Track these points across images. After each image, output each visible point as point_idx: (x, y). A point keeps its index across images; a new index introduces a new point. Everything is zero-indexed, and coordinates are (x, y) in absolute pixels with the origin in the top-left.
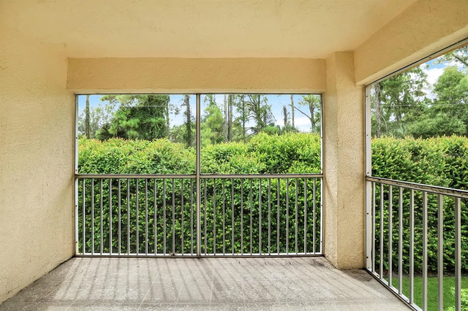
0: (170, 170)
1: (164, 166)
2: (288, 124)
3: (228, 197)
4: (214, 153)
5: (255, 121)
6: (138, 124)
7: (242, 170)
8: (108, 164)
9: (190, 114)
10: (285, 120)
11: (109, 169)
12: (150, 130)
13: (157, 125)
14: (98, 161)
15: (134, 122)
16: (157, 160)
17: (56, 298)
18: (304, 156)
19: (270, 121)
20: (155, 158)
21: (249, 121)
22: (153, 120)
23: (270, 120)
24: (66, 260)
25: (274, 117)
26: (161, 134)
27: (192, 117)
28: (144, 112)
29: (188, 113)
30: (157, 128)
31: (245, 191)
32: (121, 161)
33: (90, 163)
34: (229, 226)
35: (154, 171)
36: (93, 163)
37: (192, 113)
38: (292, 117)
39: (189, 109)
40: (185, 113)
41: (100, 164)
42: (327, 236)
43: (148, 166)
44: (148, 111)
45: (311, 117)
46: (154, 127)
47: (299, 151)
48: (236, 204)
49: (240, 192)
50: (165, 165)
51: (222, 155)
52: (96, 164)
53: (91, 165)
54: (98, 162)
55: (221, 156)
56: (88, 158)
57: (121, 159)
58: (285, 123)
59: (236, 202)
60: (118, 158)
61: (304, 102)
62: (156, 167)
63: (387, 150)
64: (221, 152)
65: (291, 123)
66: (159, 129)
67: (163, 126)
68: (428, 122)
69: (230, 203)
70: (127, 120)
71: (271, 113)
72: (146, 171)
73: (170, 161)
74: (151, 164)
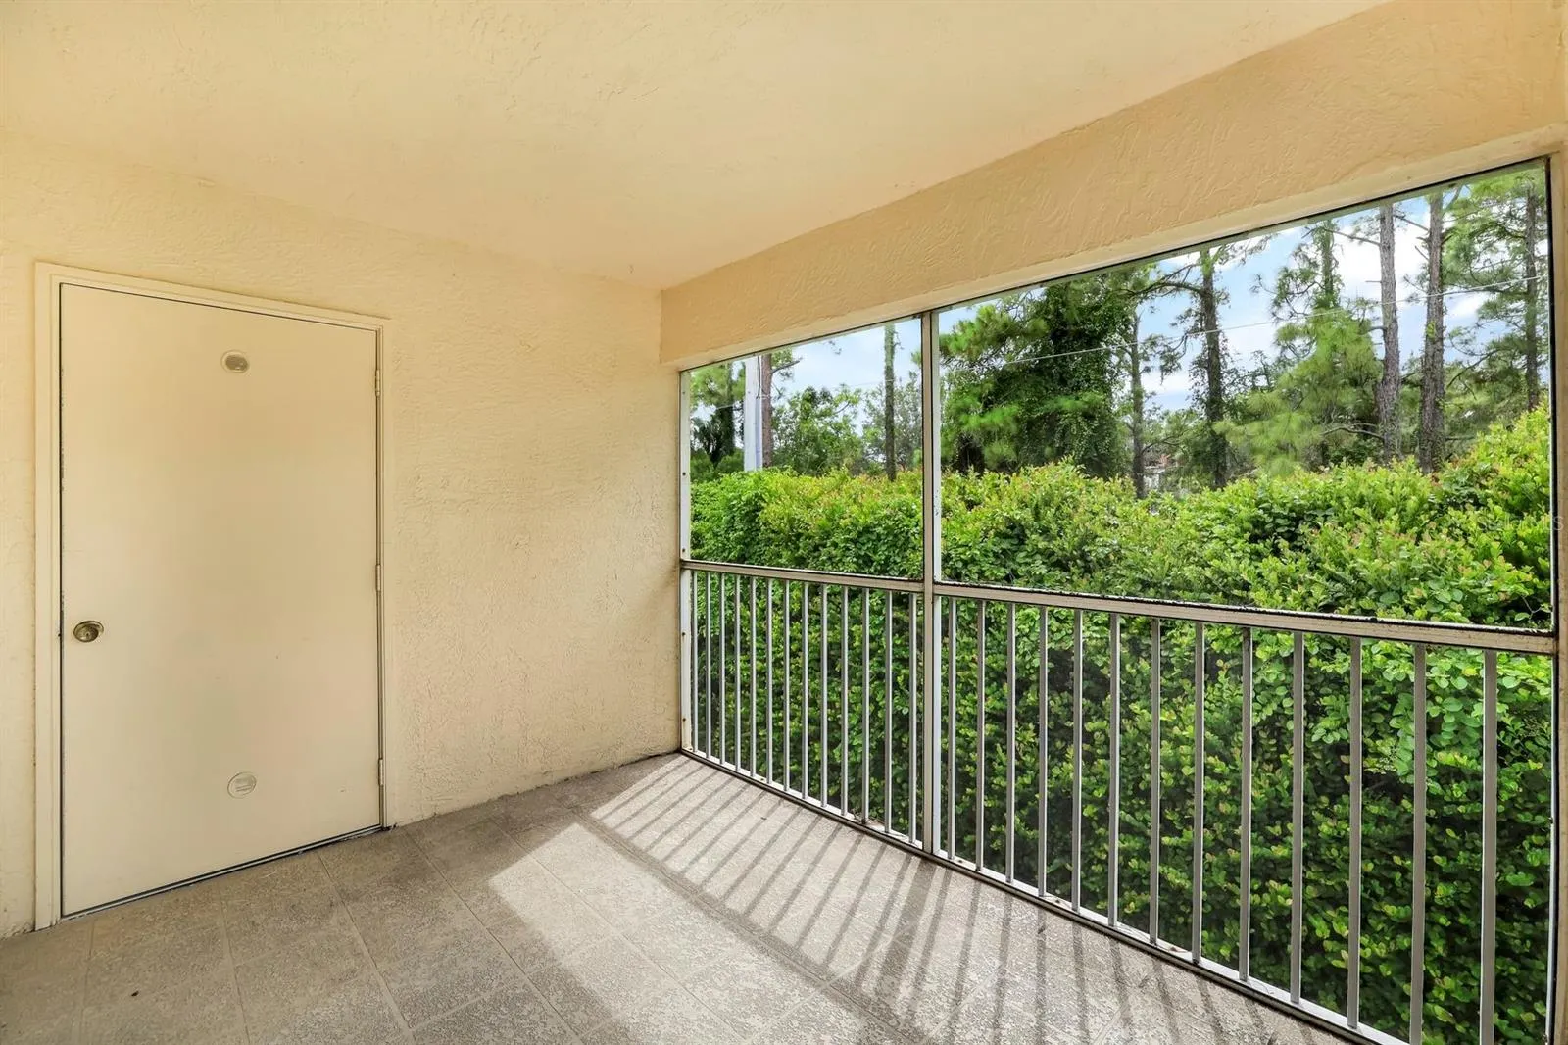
0: (1058, 572)
1: (1038, 556)
4: (1245, 512)
6: (1018, 420)
7: (1371, 592)
8: (884, 544)
9: (1219, 365)
11: (883, 557)
12: (1058, 435)
13: (1080, 419)
14: (860, 534)
15: (1003, 415)
16: (1018, 536)
17: (597, 814)
20: (1012, 528)
22: (1066, 403)
24: (660, 752)
26: (1096, 450)
27: (1229, 372)
28: (1039, 379)
29: (1210, 361)
30: (1080, 429)
32: (914, 535)
33: (838, 538)
35: (1002, 572)
36: (847, 541)
37: (1228, 360)
39: (1217, 343)
40: (1199, 363)
41: (864, 544)
43: (986, 556)
44: (1051, 376)
46: (1067, 428)
48: (1329, 740)
50: (1042, 554)
51: (1279, 521)
52: (852, 541)
53: (842, 545)
54: (859, 537)
55: (1278, 526)
56: (838, 527)
57: (915, 530)
60: (907, 526)
62: (1014, 560)
64: (1277, 509)
66: (1088, 432)
67: (1103, 417)
70: (982, 415)
72: (975, 569)
73: (1058, 542)
74: (996, 549)
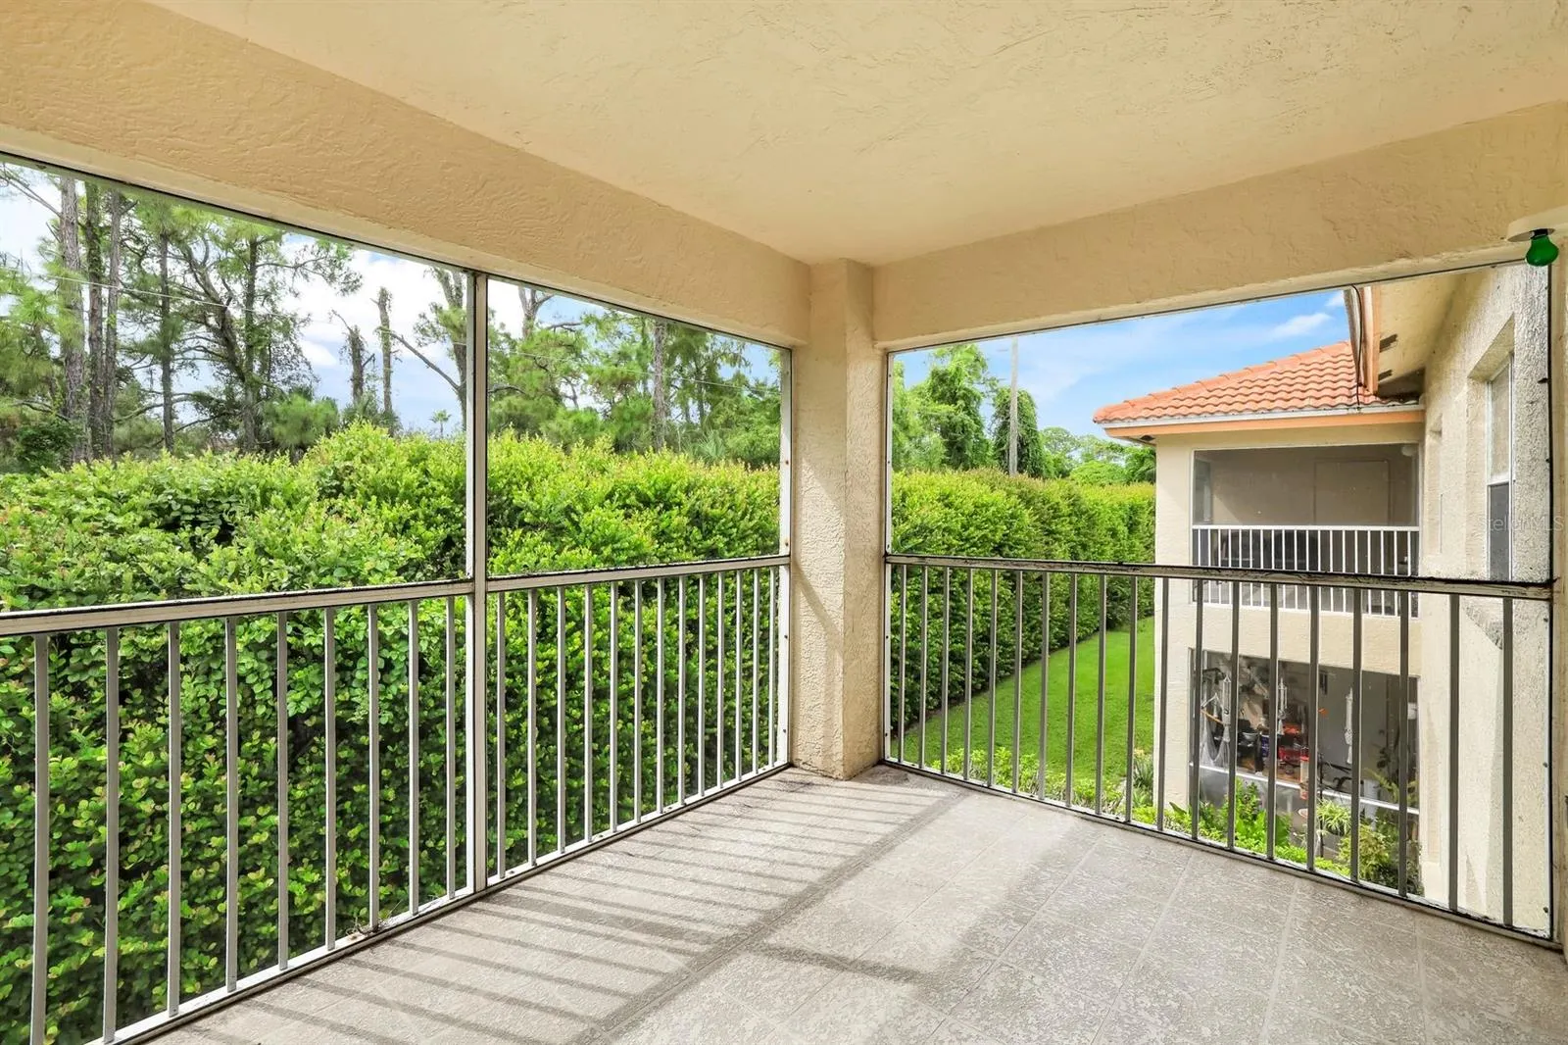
2: (370, 398)
3: (257, 689)
5: (215, 370)
10: (358, 382)
18: (537, 513)
19: (290, 378)
21: (193, 365)
23: (289, 373)
25: (308, 364)
31: (344, 652)
34: (261, 811)
38: (381, 374)
42: (802, 712)
45: (459, 384)
47: (521, 497)
49: (320, 659)
58: (355, 393)
59: (298, 702)
61: (441, 328)
63: (740, 497)
65: (380, 395)
68: (768, 432)
69: (269, 711)
71: (298, 350)
